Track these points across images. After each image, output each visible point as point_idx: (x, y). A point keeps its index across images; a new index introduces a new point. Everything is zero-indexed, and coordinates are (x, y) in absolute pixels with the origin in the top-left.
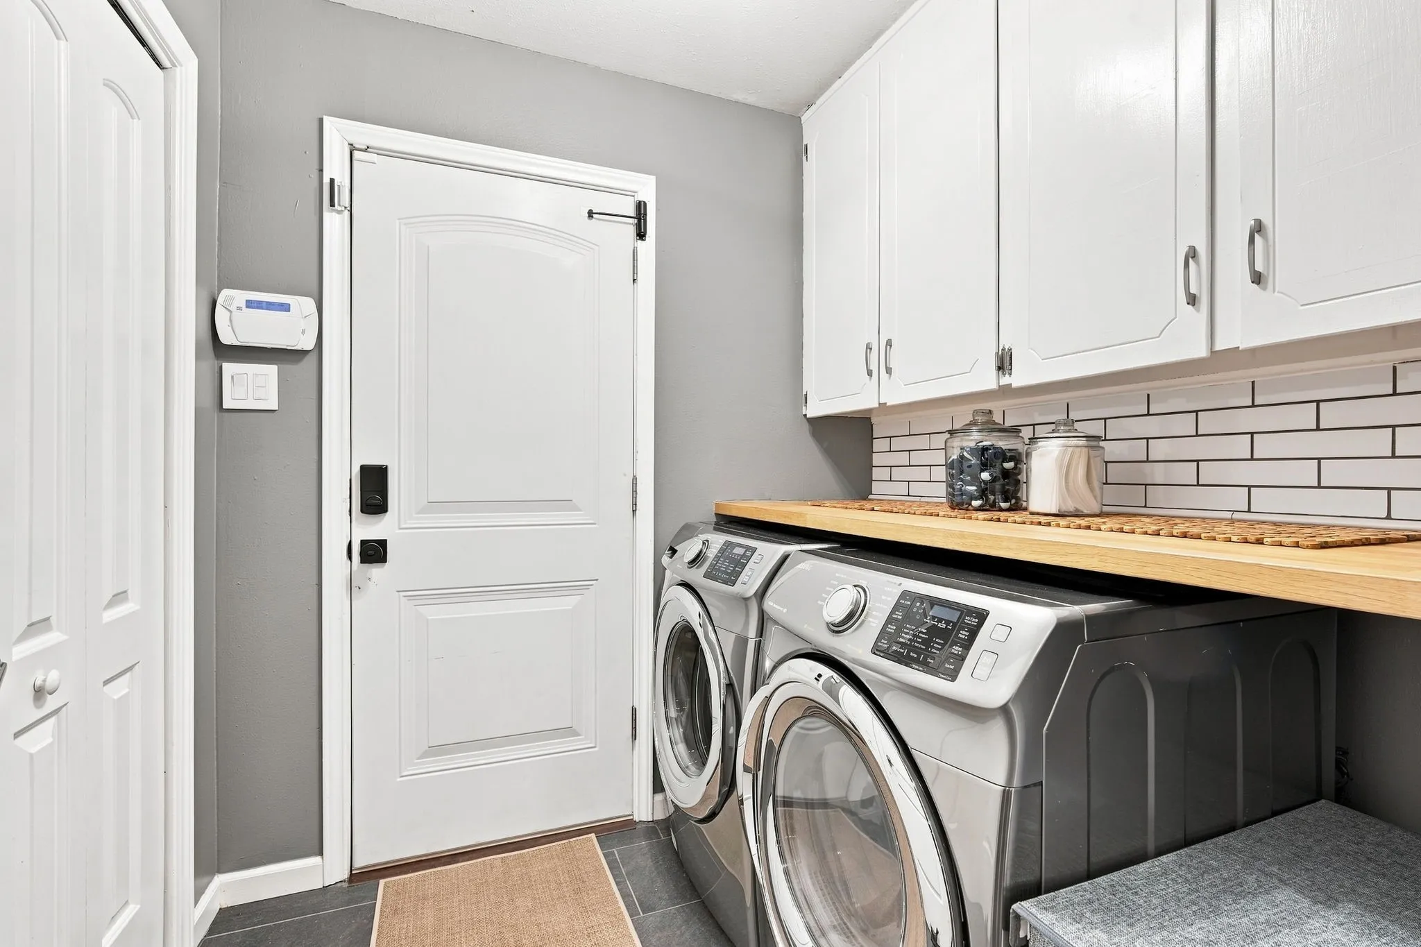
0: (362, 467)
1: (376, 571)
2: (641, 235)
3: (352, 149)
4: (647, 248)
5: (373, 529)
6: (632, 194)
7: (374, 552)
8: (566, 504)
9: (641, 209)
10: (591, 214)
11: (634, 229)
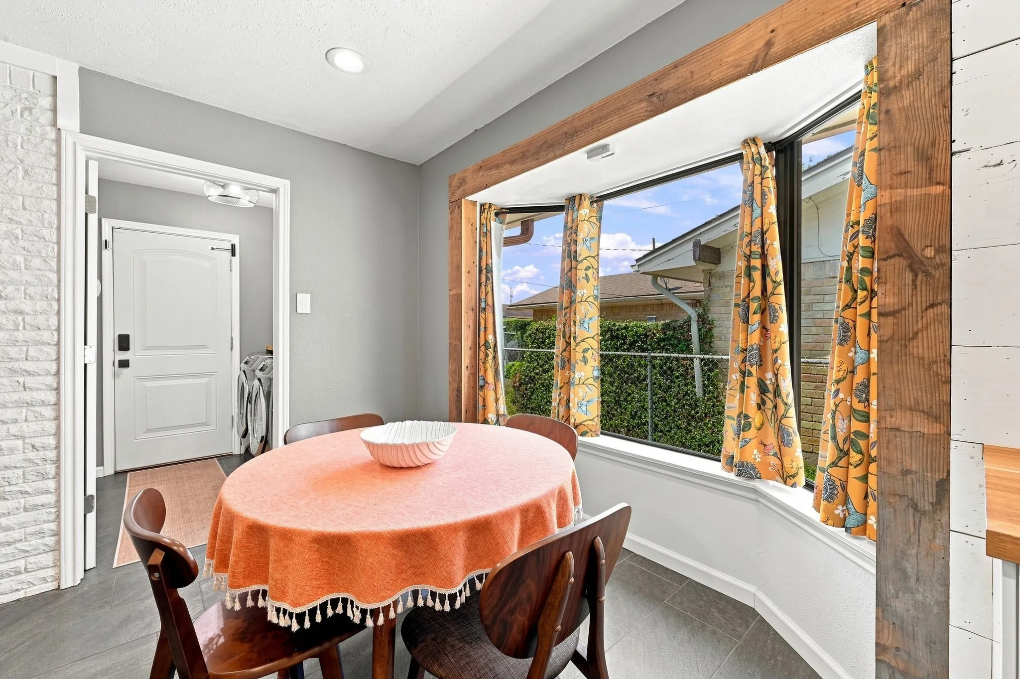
0: (119, 336)
1: (124, 370)
2: (233, 254)
3: (113, 228)
4: (236, 260)
5: (124, 356)
6: (230, 241)
7: (124, 364)
8: (204, 347)
9: (233, 246)
10: (213, 249)
11: (230, 253)
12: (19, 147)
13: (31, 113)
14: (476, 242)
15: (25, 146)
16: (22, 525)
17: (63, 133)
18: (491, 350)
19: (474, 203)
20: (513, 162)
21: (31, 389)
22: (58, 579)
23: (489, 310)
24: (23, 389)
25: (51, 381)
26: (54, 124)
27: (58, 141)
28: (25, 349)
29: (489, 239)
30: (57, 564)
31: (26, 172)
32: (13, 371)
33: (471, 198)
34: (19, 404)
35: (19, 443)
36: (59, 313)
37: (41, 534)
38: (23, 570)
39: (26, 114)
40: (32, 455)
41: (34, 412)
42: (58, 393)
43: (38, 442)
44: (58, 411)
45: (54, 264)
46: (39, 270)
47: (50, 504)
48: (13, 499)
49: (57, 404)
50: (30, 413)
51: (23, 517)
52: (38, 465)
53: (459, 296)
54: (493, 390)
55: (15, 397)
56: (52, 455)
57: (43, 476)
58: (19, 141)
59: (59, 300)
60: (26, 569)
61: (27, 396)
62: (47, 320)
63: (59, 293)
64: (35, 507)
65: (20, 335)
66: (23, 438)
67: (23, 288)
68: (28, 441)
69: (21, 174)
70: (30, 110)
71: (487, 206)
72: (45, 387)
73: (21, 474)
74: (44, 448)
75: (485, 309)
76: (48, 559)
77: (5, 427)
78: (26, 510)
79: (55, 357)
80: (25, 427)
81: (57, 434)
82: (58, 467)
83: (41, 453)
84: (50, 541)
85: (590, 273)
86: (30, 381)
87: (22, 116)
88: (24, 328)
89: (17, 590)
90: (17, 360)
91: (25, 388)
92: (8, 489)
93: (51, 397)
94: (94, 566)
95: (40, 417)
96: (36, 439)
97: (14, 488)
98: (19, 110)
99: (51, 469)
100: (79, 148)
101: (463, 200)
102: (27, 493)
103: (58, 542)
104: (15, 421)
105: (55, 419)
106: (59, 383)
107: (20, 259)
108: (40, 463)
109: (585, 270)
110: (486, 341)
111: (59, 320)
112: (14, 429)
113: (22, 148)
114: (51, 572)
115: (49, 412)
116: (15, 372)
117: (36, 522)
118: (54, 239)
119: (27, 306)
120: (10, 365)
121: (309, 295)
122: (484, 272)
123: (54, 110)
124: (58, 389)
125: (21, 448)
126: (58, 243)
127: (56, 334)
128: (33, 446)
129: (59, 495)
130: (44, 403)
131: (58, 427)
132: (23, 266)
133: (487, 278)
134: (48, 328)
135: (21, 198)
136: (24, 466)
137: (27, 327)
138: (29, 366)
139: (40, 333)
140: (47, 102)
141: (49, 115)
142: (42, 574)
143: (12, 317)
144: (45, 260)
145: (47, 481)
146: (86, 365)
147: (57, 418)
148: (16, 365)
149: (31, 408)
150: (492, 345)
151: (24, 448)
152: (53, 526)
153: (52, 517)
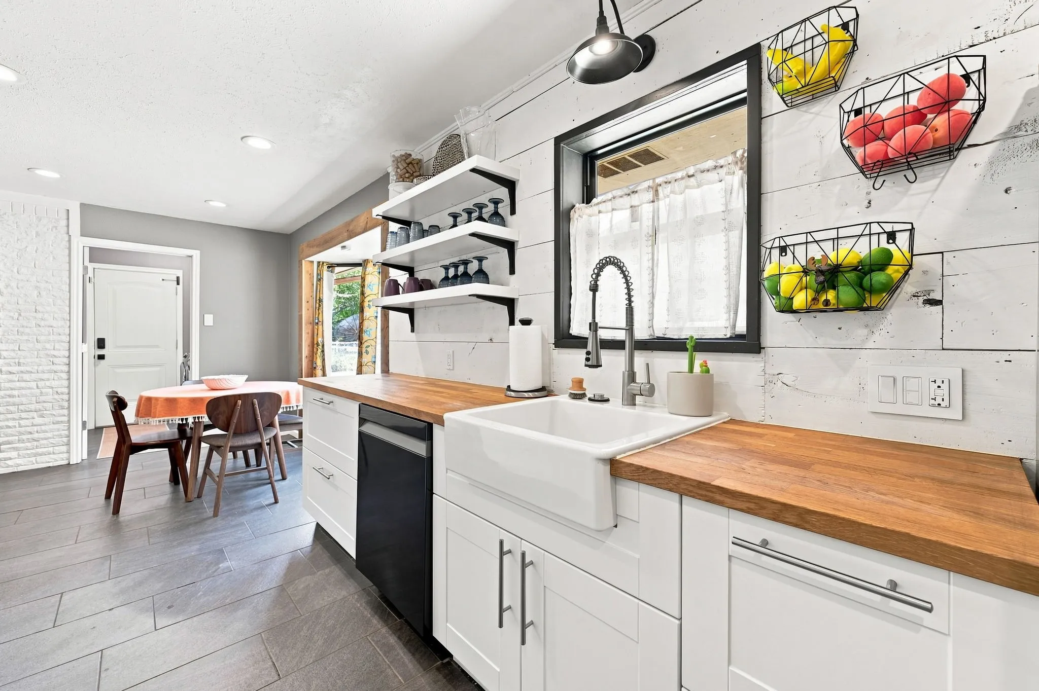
0: (98, 339)
1: (102, 361)
2: (178, 284)
3: (94, 268)
4: (180, 287)
5: (101, 352)
6: (175, 274)
7: (101, 357)
8: (157, 346)
9: (178, 278)
10: (163, 280)
11: (176, 283)
12: (51, 246)
13: (56, 229)
14: (313, 285)
15: (54, 245)
16: (52, 431)
17: (72, 237)
18: (320, 347)
19: (312, 262)
20: (318, 246)
21: (56, 364)
22: (69, 459)
23: (320, 323)
24: (52, 364)
25: (66, 360)
26: (68, 233)
27: (70, 241)
28: (53, 344)
29: (321, 282)
30: (68, 452)
31: (54, 258)
32: (48, 355)
33: (310, 259)
34: (50, 372)
35: (51, 390)
36: (70, 327)
37: (61, 436)
38: (52, 452)
39: (54, 229)
40: (56, 397)
41: (57, 375)
42: (69, 367)
43: (59, 390)
44: (69, 375)
45: (67, 302)
46: (60, 305)
47: (65, 421)
48: (48, 417)
49: (69, 372)
50: (55, 376)
51: (52, 426)
52: (59, 401)
53: (302, 315)
54: (321, 369)
55: (48, 368)
56: (66, 397)
57: (62, 408)
58: (51, 243)
59: (70, 320)
60: (53, 452)
61: (54, 368)
62: (64, 330)
63: (70, 317)
64: (58, 423)
65: (51, 338)
66: (52, 388)
67: (52, 314)
68: (54, 389)
69: (51, 259)
70: (56, 227)
71: (321, 263)
72: (63, 364)
73: (51, 406)
74: (62, 393)
75: (317, 323)
76: (64, 448)
77: (44, 382)
78: (53, 423)
79: (68, 349)
80: (53, 383)
81: (69, 387)
82: (69, 404)
83: (61, 396)
84: (65, 440)
85: (371, 303)
86: (56, 360)
87: (52, 230)
88: (53, 334)
89: (49, 462)
90: (49, 350)
91: (53, 363)
92: (45, 412)
93: (66, 368)
94: (86, 458)
95: (60, 379)
96: (59, 389)
97: (48, 412)
98: (51, 227)
99: (66, 404)
100: (80, 243)
101: (303, 261)
102: (54, 415)
103: (69, 441)
104: (48, 380)
105: (67, 380)
106: (69, 362)
107: (51, 300)
108: (60, 401)
109: (369, 302)
110: (318, 343)
111: (70, 330)
112: (48, 383)
113: (52, 246)
114: (65, 455)
115: (65, 376)
116: (49, 355)
117: (58, 430)
118: (68, 290)
119: (54, 323)
120: (46, 352)
121: (212, 315)
122: (318, 301)
123: (68, 226)
124: (69, 364)
125: (51, 393)
126: (70, 292)
127: (68, 337)
128: (57, 392)
129: (69, 418)
130: (62, 372)
131: (69, 383)
132: (52, 304)
133: (320, 306)
134: (65, 334)
135: (51, 271)
136: (53, 401)
137: (54, 333)
138: (55, 353)
139: (60, 337)
140: (64, 223)
141: (66, 229)
142: (61, 456)
143: (47, 329)
144: (63, 301)
145: (64, 410)
146: (82, 353)
147: (69, 379)
148: (49, 352)
149: (57, 374)
150: (321, 344)
151: (53, 393)
152: (66, 432)
153: (66, 428)
